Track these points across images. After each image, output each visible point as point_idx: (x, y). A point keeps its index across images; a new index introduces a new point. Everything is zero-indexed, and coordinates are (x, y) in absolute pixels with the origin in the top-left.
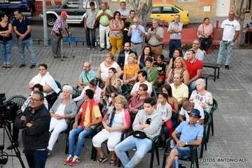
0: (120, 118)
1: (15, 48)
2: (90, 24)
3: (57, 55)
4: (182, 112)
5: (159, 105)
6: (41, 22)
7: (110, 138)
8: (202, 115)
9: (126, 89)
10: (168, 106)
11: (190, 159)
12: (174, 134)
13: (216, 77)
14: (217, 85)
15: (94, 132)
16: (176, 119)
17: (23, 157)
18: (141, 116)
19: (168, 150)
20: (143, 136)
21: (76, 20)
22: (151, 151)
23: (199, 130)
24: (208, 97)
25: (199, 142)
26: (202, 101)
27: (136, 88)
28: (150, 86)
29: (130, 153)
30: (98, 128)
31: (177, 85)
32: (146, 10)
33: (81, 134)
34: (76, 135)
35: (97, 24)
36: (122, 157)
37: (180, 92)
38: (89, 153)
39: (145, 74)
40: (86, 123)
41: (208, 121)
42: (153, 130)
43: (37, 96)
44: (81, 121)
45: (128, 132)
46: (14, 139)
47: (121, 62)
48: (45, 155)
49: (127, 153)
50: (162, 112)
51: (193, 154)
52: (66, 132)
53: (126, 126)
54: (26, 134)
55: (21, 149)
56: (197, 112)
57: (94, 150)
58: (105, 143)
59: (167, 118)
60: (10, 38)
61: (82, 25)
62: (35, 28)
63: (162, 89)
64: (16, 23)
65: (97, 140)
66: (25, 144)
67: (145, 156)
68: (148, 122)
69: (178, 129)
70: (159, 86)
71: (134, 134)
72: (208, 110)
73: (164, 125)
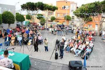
0: (76, 46)
2: (72, 29)
3: (66, 34)
4: (87, 46)
5: (83, 45)
6: (64, 28)
7: (74, 49)
8: (91, 48)
9: (78, 41)
10: (85, 45)
11: (88, 55)
12: (85, 50)
13: (94, 41)
14: (94, 42)
15: (71, 48)
16: (86, 48)
17: (59, 50)
18: (80, 46)
19: (84, 53)
20: (80, 50)
21: (70, 28)
22: (81, 53)
23: (90, 50)
24: (93, 44)
25: (90, 52)
26: (91, 45)
27: (79, 41)
28: (82, 41)
29: (77, 52)
30: (72, 47)
31: (87, 41)
32: (82, 28)
34: (68, 48)
35: (74, 29)
36: (76, 53)
37: (87, 43)
38: (70, 51)
39: (81, 39)
40: (70, 46)
41: (92, 49)
42: (82, 49)
43: (63, 40)
44: (69, 46)
45: (77, 49)
46: (58, 47)
47: (77, 36)
48: (63, 50)
50: (84, 46)
51: (88, 54)
52: (67, 47)
53: (77, 48)
54: (60, 46)
56: (90, 47)
57: (71, 51)
58: (73, 50)
59: (85, 47)
60: (59, 30)
61: (71, 29)
62: (64, 29)
63: (84, 42)
64: (61, 28)
65: (72, 49)
66: (60, 48)
67: (80, 54)
68: (81, 47)
69: (86, 49)
70: (84, 41)
71: (78, 49)
72: (92, 47)
73: (84, 48)
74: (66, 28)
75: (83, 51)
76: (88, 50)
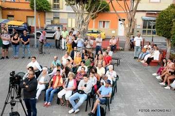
0: (72, 84)
1: (20, 49)
3: (41, 52)
4: (102, 81)
5: (90, 78)
10: (95, 78)
11: (106, 104)
12: (98, 92)
13: (118, 64)
14: (118, 68)
16: (99, 85)
18: (82, 83)
19: (95, 99)
20: (83, 92)
22: (86, 100)
23: (110, 90)
24: (114, 74)
25: (110, 96)
26: (111, 75)
27: (79, 69)
28: (86, 68)
30: (61, 88)
31: (99, 68)
33: (52, 92)
36: (72, 103)
38: (56, 101)
39: (84, 62)
40: (55, 85)
41: (114, 85)
43: (31, 72)
45: (75, 90)
46: (19, 93)
47: (72, 56)
48: (35, 101)
49: (75, 101)
50: (92, 81)
51: (107, 101)
52: (45, 90)
53: (74, 87)
54: (25, 91)
55: (22, 99)
58: (64, 96)
59: (94, 83)
60: (18, 44)
63: (92, 70)
68: (85, 86)
69: (100, 89)
71: (78, 91)
72: (114, 80)
73: (93, 87)
74: (38, 34)
75: (92, 96)
76: (105, 91)
